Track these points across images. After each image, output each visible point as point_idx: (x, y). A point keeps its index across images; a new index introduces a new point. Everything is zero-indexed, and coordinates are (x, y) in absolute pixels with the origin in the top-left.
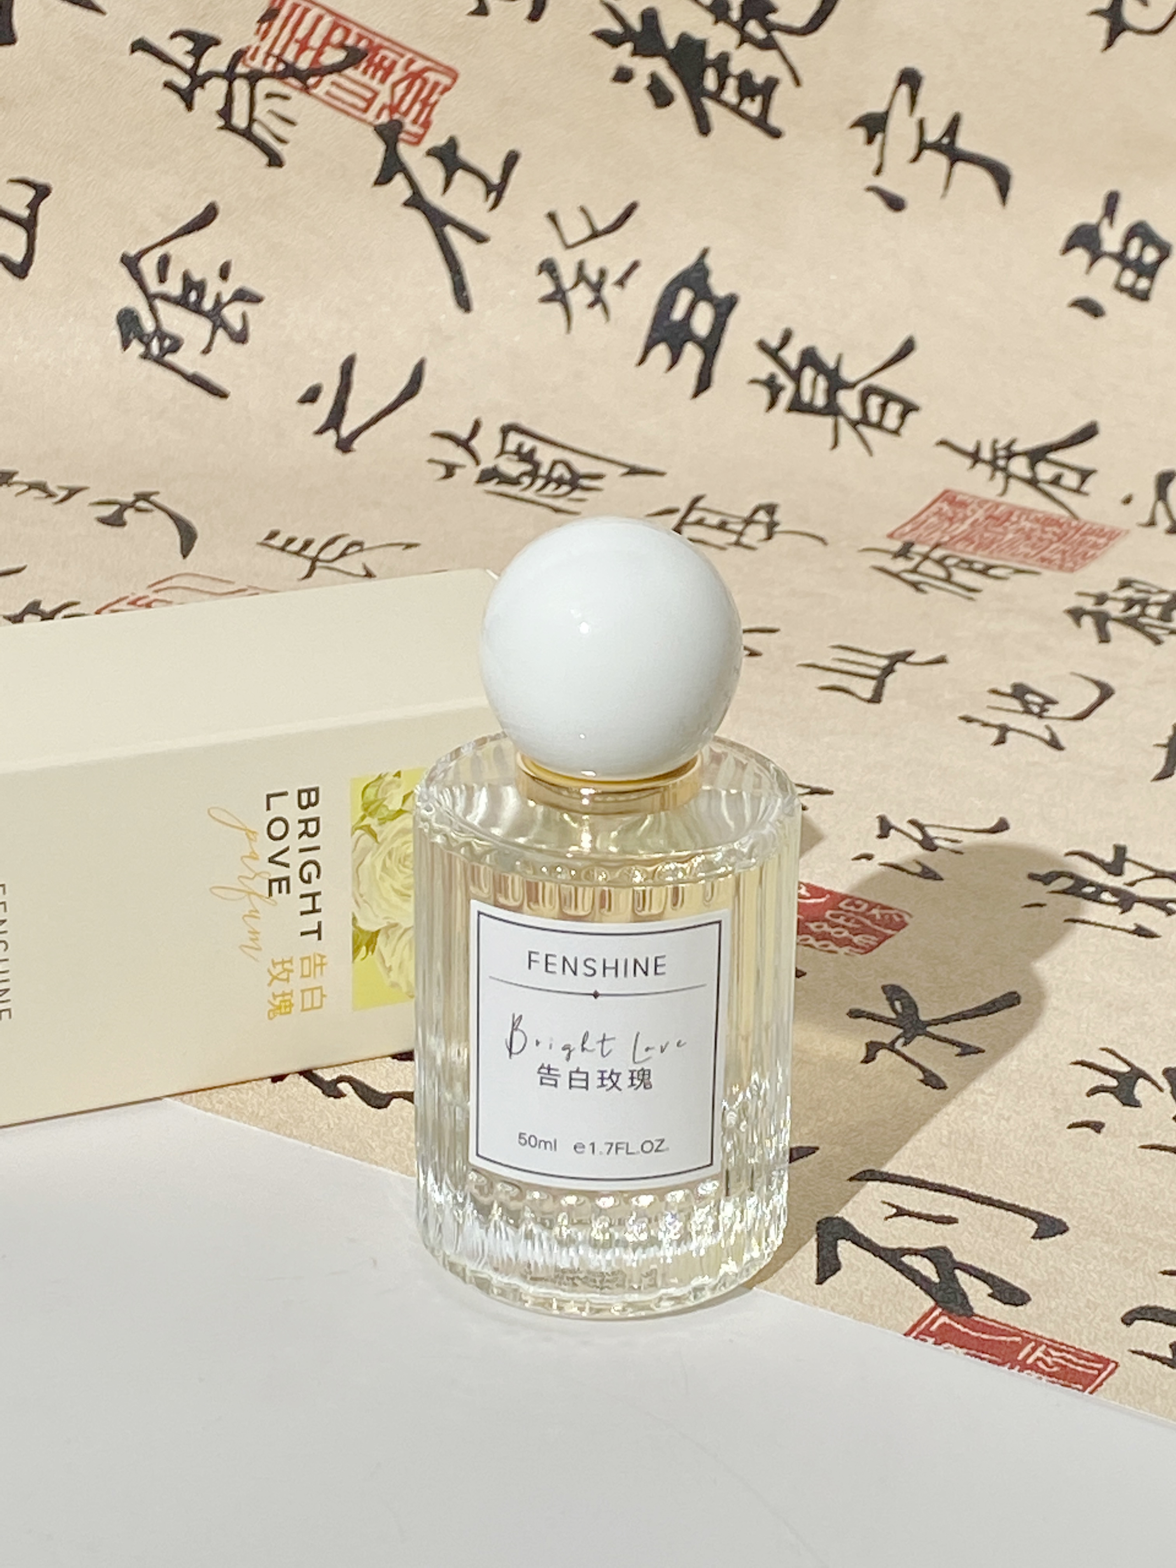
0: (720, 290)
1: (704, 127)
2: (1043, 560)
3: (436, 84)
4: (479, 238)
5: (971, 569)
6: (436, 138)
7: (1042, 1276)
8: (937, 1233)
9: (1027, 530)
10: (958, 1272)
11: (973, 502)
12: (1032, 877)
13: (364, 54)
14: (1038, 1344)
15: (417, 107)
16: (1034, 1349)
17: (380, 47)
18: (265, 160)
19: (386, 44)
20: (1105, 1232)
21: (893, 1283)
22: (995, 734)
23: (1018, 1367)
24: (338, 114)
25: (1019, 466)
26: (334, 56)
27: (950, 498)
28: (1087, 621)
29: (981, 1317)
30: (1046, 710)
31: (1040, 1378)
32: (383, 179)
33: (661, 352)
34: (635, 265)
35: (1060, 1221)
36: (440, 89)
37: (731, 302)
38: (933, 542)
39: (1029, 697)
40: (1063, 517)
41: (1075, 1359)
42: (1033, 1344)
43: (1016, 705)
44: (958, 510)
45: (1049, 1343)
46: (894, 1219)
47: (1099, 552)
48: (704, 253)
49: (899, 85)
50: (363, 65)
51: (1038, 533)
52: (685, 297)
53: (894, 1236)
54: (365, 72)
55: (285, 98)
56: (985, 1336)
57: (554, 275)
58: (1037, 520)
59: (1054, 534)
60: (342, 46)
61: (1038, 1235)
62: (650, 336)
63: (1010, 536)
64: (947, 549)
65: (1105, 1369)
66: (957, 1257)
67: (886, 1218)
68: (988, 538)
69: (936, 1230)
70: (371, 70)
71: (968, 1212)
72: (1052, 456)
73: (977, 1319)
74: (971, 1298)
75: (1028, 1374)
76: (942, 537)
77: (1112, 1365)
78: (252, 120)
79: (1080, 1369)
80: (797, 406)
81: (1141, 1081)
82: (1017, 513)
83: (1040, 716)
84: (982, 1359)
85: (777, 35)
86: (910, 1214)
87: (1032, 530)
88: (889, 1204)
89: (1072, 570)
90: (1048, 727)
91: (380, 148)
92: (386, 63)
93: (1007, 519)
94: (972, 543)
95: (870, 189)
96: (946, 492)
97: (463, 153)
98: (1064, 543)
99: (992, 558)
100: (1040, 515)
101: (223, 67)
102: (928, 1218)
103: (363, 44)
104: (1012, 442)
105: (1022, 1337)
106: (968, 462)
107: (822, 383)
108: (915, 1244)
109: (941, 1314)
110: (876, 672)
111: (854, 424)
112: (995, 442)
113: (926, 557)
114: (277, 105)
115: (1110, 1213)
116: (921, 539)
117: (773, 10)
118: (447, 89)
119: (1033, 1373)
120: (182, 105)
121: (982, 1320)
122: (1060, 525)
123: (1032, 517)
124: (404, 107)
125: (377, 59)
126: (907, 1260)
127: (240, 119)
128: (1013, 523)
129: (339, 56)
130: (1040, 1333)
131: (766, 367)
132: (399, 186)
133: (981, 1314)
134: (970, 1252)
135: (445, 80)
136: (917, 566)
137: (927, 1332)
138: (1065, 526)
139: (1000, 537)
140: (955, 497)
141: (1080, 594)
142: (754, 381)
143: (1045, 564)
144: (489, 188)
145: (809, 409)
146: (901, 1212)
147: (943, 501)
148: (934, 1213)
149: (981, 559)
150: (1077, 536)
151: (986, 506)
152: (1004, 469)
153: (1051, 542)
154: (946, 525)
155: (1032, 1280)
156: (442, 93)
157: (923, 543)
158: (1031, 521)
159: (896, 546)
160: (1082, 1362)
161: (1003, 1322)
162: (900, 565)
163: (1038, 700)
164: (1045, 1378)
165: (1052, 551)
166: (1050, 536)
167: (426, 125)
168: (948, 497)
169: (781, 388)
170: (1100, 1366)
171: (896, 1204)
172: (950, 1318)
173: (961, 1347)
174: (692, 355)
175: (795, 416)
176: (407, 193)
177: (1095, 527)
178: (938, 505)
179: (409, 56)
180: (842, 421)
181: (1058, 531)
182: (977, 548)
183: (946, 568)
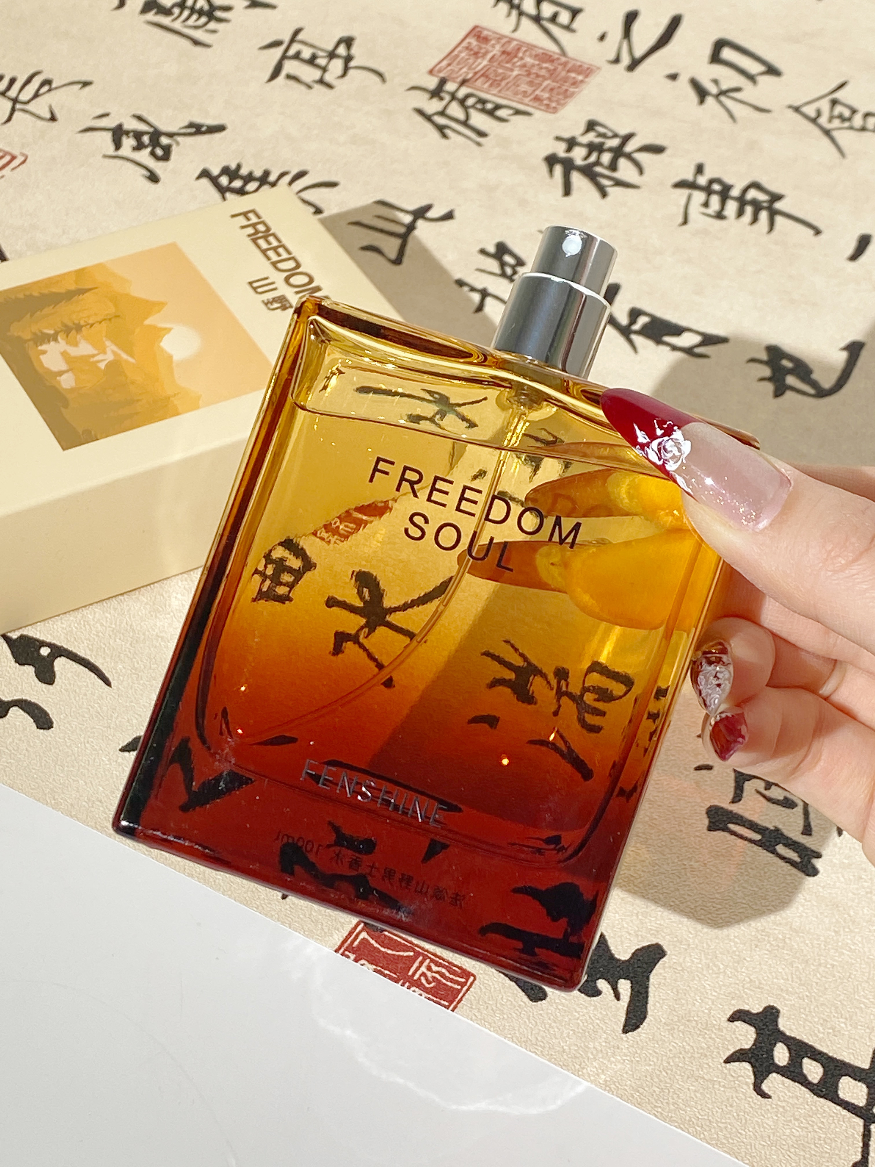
2: (536, 99)
5: (484, 110)
9: (529, 65)
11: (493, 37)
14: (425, 957)
16: (421, 963)
22: (477, 298)
23: (407, 984)
28: (558, 170)
30: (516, 272)
31: (421, 995)
38: (460, 79)
39: (507, 258)
40: (554, 53)
41: (447, 974)
42: (421, 958)
43: (496, 266)
44: (482, 45)
45: (432, 956)
47: (576, 90)
51: (536, 70)
56: (389, 952)
58: (537, 56)
59: (548, 70)
63: (515, 73)
64: (469, 87)
65: (466, 984)
68: (500, 74)
73: (386, 932)
75: (414, 991)
76: (467, 73)
77: (472, 978)
79: (449, 984)
81: (536, 678)
82: (524, 49)
83: (511, 279)
84: (385, 975)
87: (533, 66)
89: (555, 110)
93: (516, 56)
94: (489, 79)
96: (475, 27)
98: (553, 80)
99: (500, 97)
100: (539, 51)
105: (414, 950)
109: (362, 931)
110: (402, 230)
113: (453, 97)
116: (453, 76)
119: (417, 990)
121: (390, 934)
122: (552, 61)
123: (534, 53)
128: (519, 60)
136: (446, 107)
137: (351, 948)
138: (555, 62)
139: (508, 74)
140: (481, 33)
141: (558, 139)
143: (537, 104)
147: (472, 37)
149: (492, 97)
150: (563, 73)
151: (502, 42)
152: (518, 7)
153: (544, 79)
154: (472, 60)
157: (454, 80)
158: (532, 57)
159: (433, 83)
160: (451, 976)
161: (404, 936)
162: (434, 106)
163: (513, 261)
164: (424, 994)
165: (543, 90)
166: (543, 72)
168: (477, 32)
170: (463, 980)
172: (368, 932)
173: (372, 964)
177: (576, 64)
178: (468, 40)
181: (550, 67)
182: (491, 85)
183: (466, 108)
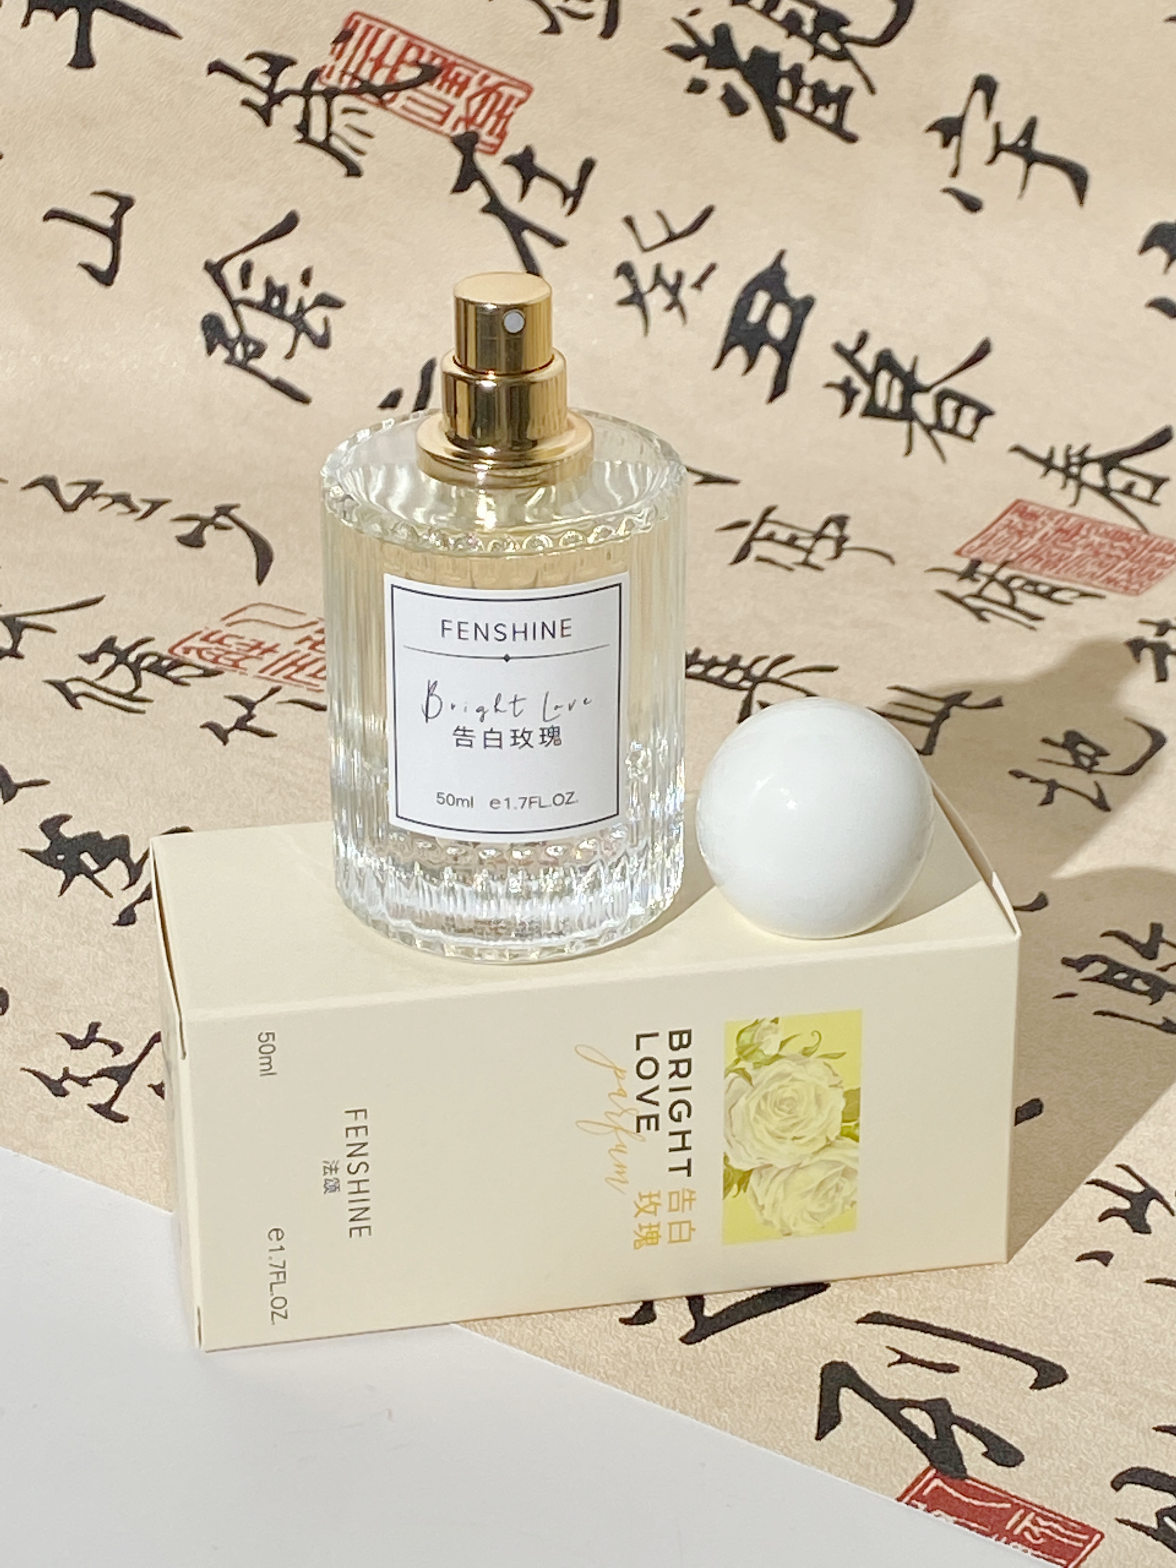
0: (796, 292)
1: (779, 133)
2: (1109, 580)
3: (511, 98)
4: (558, 243)
5: (1036, 593)
6: (512, 147)
7: (1037, 1432)
8: (939, 1383)
9: (1096, 543)
10: (955, 1428)
11: (1043, 514)
12: (1066, 962)
13: (439, 71)
14: (1028, 1511)
15: (493, 119)
16: (1023, 1518)
17: (454, 64)
18: (343, 170)
19: (460, 61)
20: (1103, 1381)
21: (891, 1440)
22: (1043, 790)
23: (1005, 1539)
24: (413, 127)
25: (1092, 474)
26: (407, 74)
27: (1021, 509)
28: (1147, 655)
29: (974, 1480)
30: (1097, 764)
31: (1026, 1551)
32: (461, 186)
33: (738, 355)
34: (712, 268)
35: (1060, 1368)
36: (514, 102)
37: (808, 304)
38: (999, 561)
39: (1082, 748)
40: (1132, 530)
41: (1062, 1530)
42: (1022, 1511)
43: (1066, 757)
44: (1029, 523)
45: (1039, 1510)
46: (897, 1367)
47: (1166, 572)
48: (781, 255)
49: (975, 90)
50: (438, 81)
51: (1106, 549)
52: (762, 299)
53: (895, 1385)
54: (440, 87)
55: (362, 112)
56: (976, 1503)
57: (633, 278)
58: (1107, 534)
59: (1123, 549)
60: (416, 63)
61: (1037, 1385)
62: (727, 339)
63: (1078, 552)
64: (1013, 568)
65: (1090, 1541)
66: (956, 1411)
67: (890, 1365)
68: (1056, 554)
69: (937, 1380)
70: (446, 85)
71: (970, 1360)
72: (1125, 463)
73: (969, 1482)
74: (965, 1458)
75: (1014, 1547)
76: (1010, 554)
77: (1098, 1537)
78: (329, 134)
79: (1065, 1540)
80: (872, 411)
81: (1154, 1203)
82: (1087, 526)
83: (1090, 770)
84: (971, 1529)
85: (850, 46)
86: (914, 1361)
87: (1101, 545)
88: (893, 1349)
89: (1137, 593)
90: (1097, 784)
91: (457, 158)
92: (461, 79)
93: (1077, 534)
94: (1041, 559)
95: (947, 190)
96: (1018, 502)
97: (540, 161)
98: (1132, 561)
99: (1058, 579)
100: (1110, 529)
101: (299, 85)
102: (931, 1366)
103: (437, 62)
104: (1086, 448)
105: (1011, 1502)
106: (1041, 469)
107: (897, 387)
108: (915, 1395)
109: (935, 1477)
110: (931, 718)
111: (928, 429)
112: (1069, 448)
113: (992, 578)
114: (354, 119)
115: (1110, 1358)
116: (990, 556)
117: (846, 23)
118: (521, 102)
119: (1020, 1546)
120: (259, 122)
121: (975, 1484)
122: (1129, 540)
123: (1102, 530)
124: (480, 119)
125: (452, 75)
126: (906, 1413)
127: (318, 132)
128: (1083, 537)
129: (415, 73)
130: (1029, 1499)
131: (842, 370)
132: (477, 194)
133: (974, 1476)
134: (969, 1404)
135: (520, 94)
136: (982, 590)
137: (919, 1497)
138: (1134, 541)
139: (1067, 554)
140: (1026, 508)
141: (1143, 622)
142: (829, 385)
143: (1111, 586)
144: (566, 194)
145: (884, 414)
146: (904, 1359)
147: (1012, 513)
148: (937, 1361)
149: (1047, 580)
150: (1146, 552)
151: (1056, 518)
152: (1077, 477)
153: (1119, 559)
154: (1015, 539)
155: (1028, 1438)
156: (517, 106)
157: (991, 561)
158: (1100, 535)
159: (962, 564)
160: (1068, 1533)
161: (995, 1485)
162: (966, 588)
163: (1090, 752)
164: (1030, 1551)
165: (1118, 571)
166: (1118, 552)
167: (502, 136)
168: (1020, 508)
169: (856, 392)
170: (1085, 1537)
171: (901, 1350)
172: (943, 1481)
173: (952, 1515)
174: (768, 358)
175: (870, 422)
176: (485, 200)
177: (1165, 542)
178: (1008, 516)
179: (483, 72)
180: (916, 425)
181: (1127, 546)
182: (1043, 567)
183: (1011, 591)
